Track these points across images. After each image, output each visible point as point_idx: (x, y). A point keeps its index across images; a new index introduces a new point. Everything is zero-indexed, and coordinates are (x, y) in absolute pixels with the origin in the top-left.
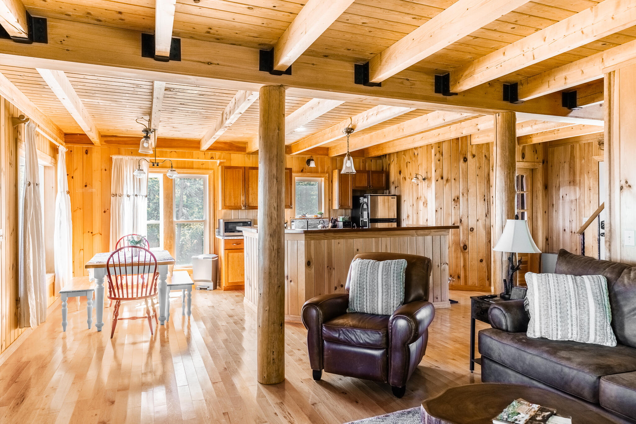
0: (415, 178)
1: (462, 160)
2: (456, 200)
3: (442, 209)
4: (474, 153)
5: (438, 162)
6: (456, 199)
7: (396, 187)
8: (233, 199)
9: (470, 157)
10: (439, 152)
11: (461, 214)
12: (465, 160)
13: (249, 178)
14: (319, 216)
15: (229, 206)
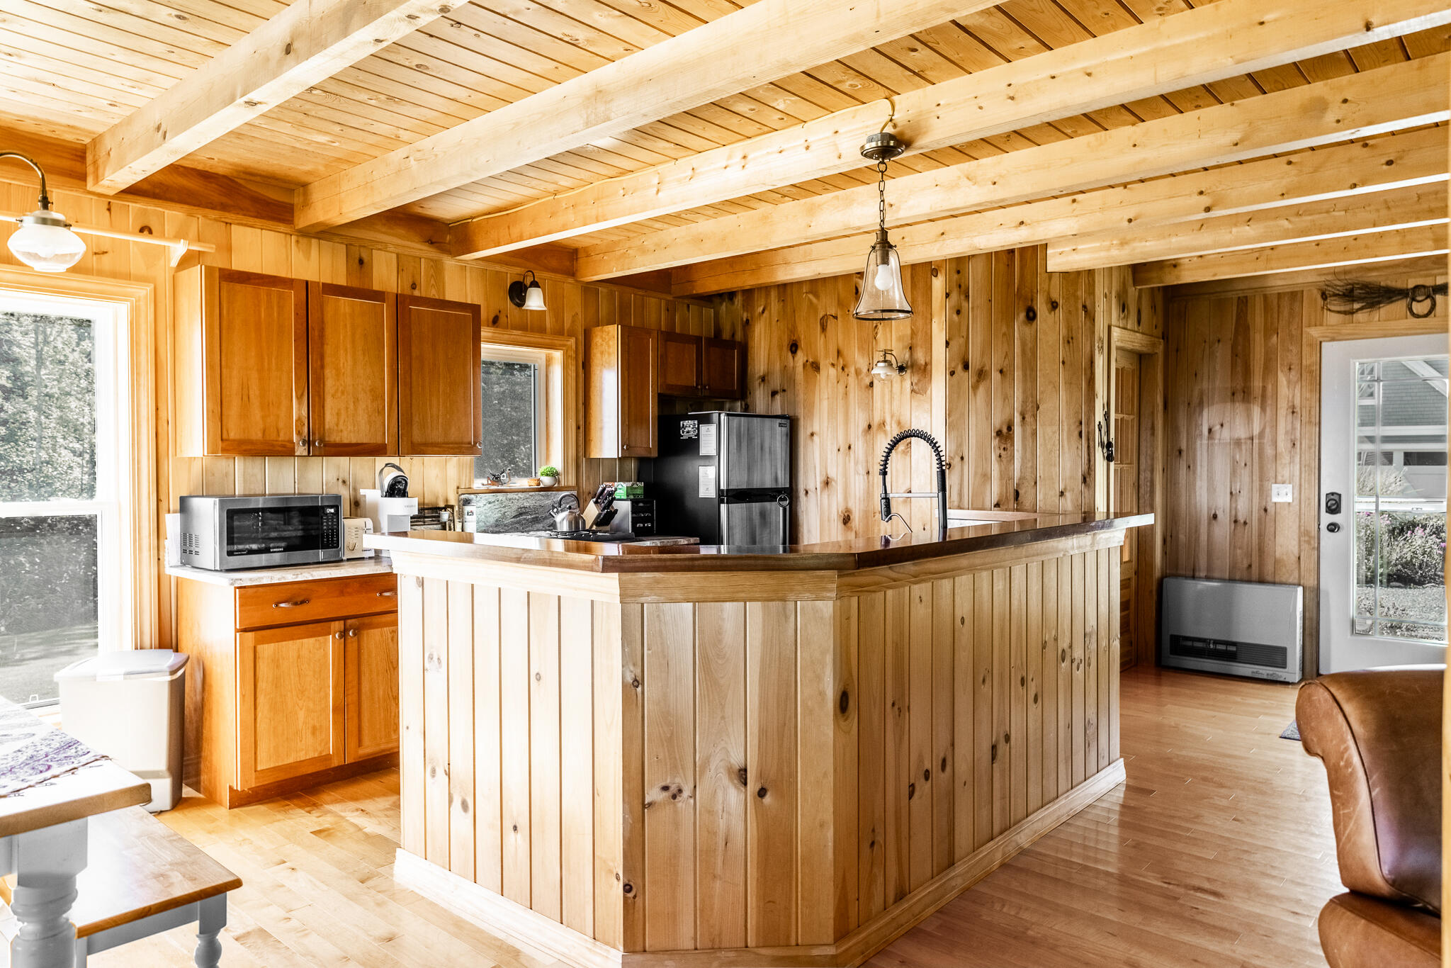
0: (882, 364)
1: (1022, 316)
2: (1004, 435)
3: (966, 459)
4: (1055, 295)
5: (955, 316)
6: (1005, 430)
7: (774, 393)
8: (256, 414)
9: (1044, 305)
10: (960, 286)
11: (1017, 475)
12: (1031, 316)
13: (322, 330)
14: (547, 481)
15: (240, 443)
